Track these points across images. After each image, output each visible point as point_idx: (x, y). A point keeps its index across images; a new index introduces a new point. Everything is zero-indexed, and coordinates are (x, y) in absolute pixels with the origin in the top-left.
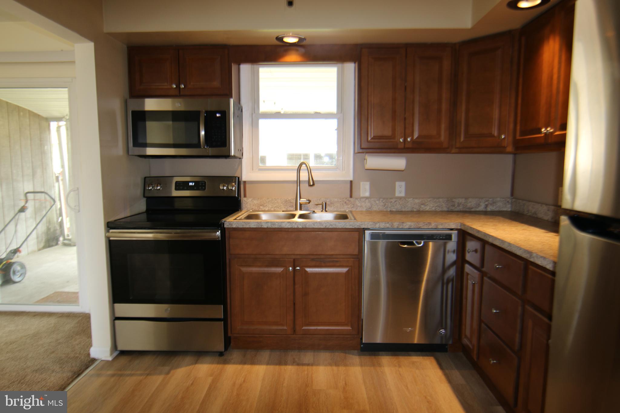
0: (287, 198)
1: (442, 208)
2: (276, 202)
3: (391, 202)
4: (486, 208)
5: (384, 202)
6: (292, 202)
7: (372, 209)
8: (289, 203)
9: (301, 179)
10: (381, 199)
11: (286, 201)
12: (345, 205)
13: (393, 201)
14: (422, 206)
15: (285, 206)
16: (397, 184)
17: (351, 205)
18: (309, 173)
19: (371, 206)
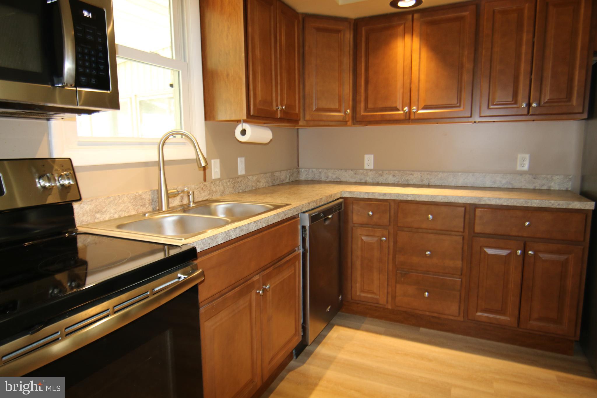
0: (137, 193)
2: (120, 201)
3: (238, 182)
5: (233, 183)
6: (143, 199)
7: (224, 193)
8: (139, 200)
9: (165, 159)
10: (231, 180)
11: (135, 198)
12: (202, 191)
13: (240, 181)
14: (258, 183)
15: (134, 207)
17: (207, 191)
18: (199, 147)
19: (224, 190)
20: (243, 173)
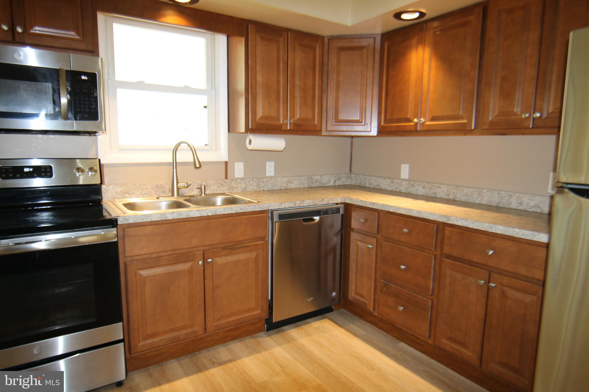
0: (158, 183)
1: (304, 185)
2: (144, 188)
3: (264, 182)
4: (335, 183)
5: (258, 182)
6: (164, 188)
7: (247, 189)
8: (160, 188)
9: (177, 161)
10: (255, 179)
11: (157, 186)
12: (221, 187)
13: (265, 181)
14: (289, 184)
15: (156, 192)
16: (268, 163)
17: (227, 186)
18: (193, 154)
19: (246, 187)
20: (272, 174)
